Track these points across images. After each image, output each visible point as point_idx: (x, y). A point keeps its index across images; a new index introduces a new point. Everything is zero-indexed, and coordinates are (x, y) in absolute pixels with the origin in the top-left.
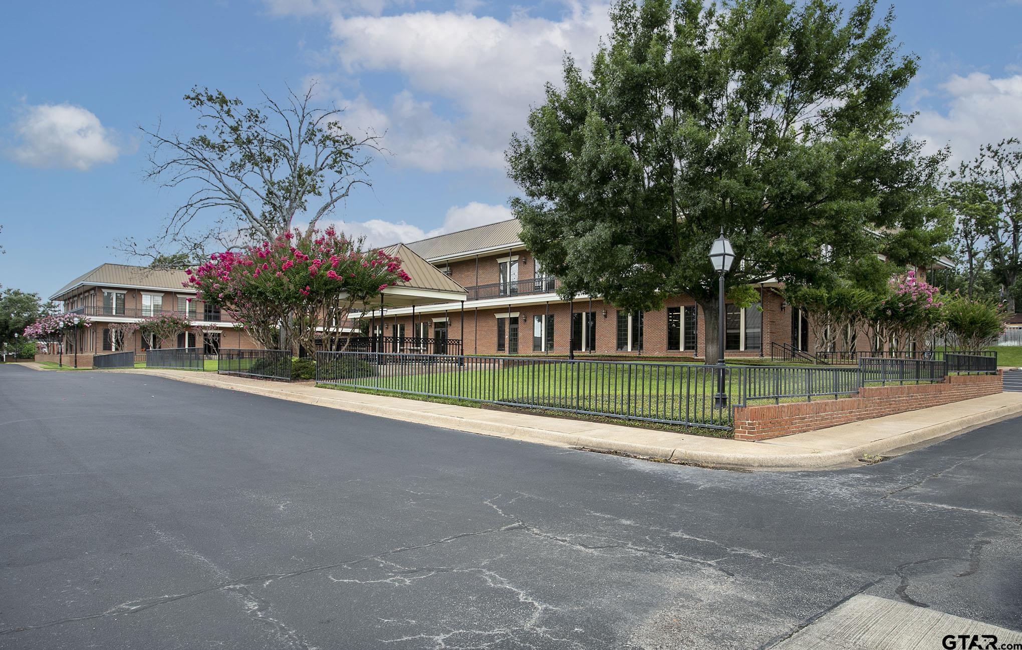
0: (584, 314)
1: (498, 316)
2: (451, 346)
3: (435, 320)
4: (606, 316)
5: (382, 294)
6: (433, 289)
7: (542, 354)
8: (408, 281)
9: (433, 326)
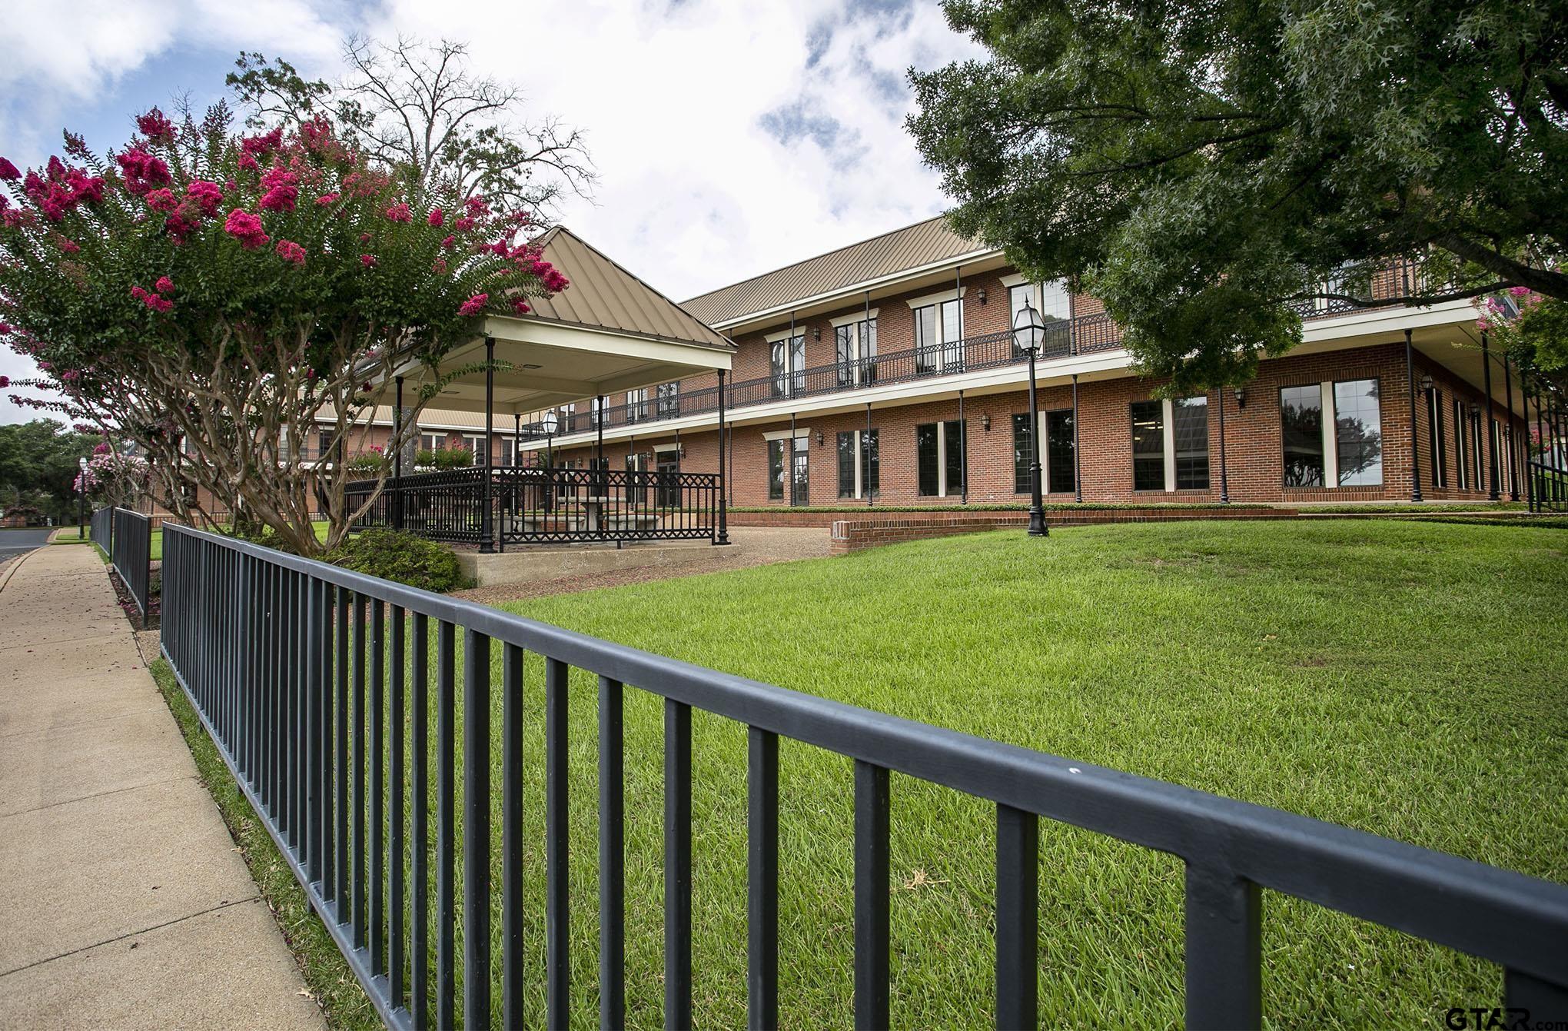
0: (941, 426)
1: (769, 437)
2: (694, 491)
3: (658, 449)
4: (988, 427)
5: (491, 342)
6: (640, 333)
7: (856, 507)
8: (558, 290)
9: (655, 460)
